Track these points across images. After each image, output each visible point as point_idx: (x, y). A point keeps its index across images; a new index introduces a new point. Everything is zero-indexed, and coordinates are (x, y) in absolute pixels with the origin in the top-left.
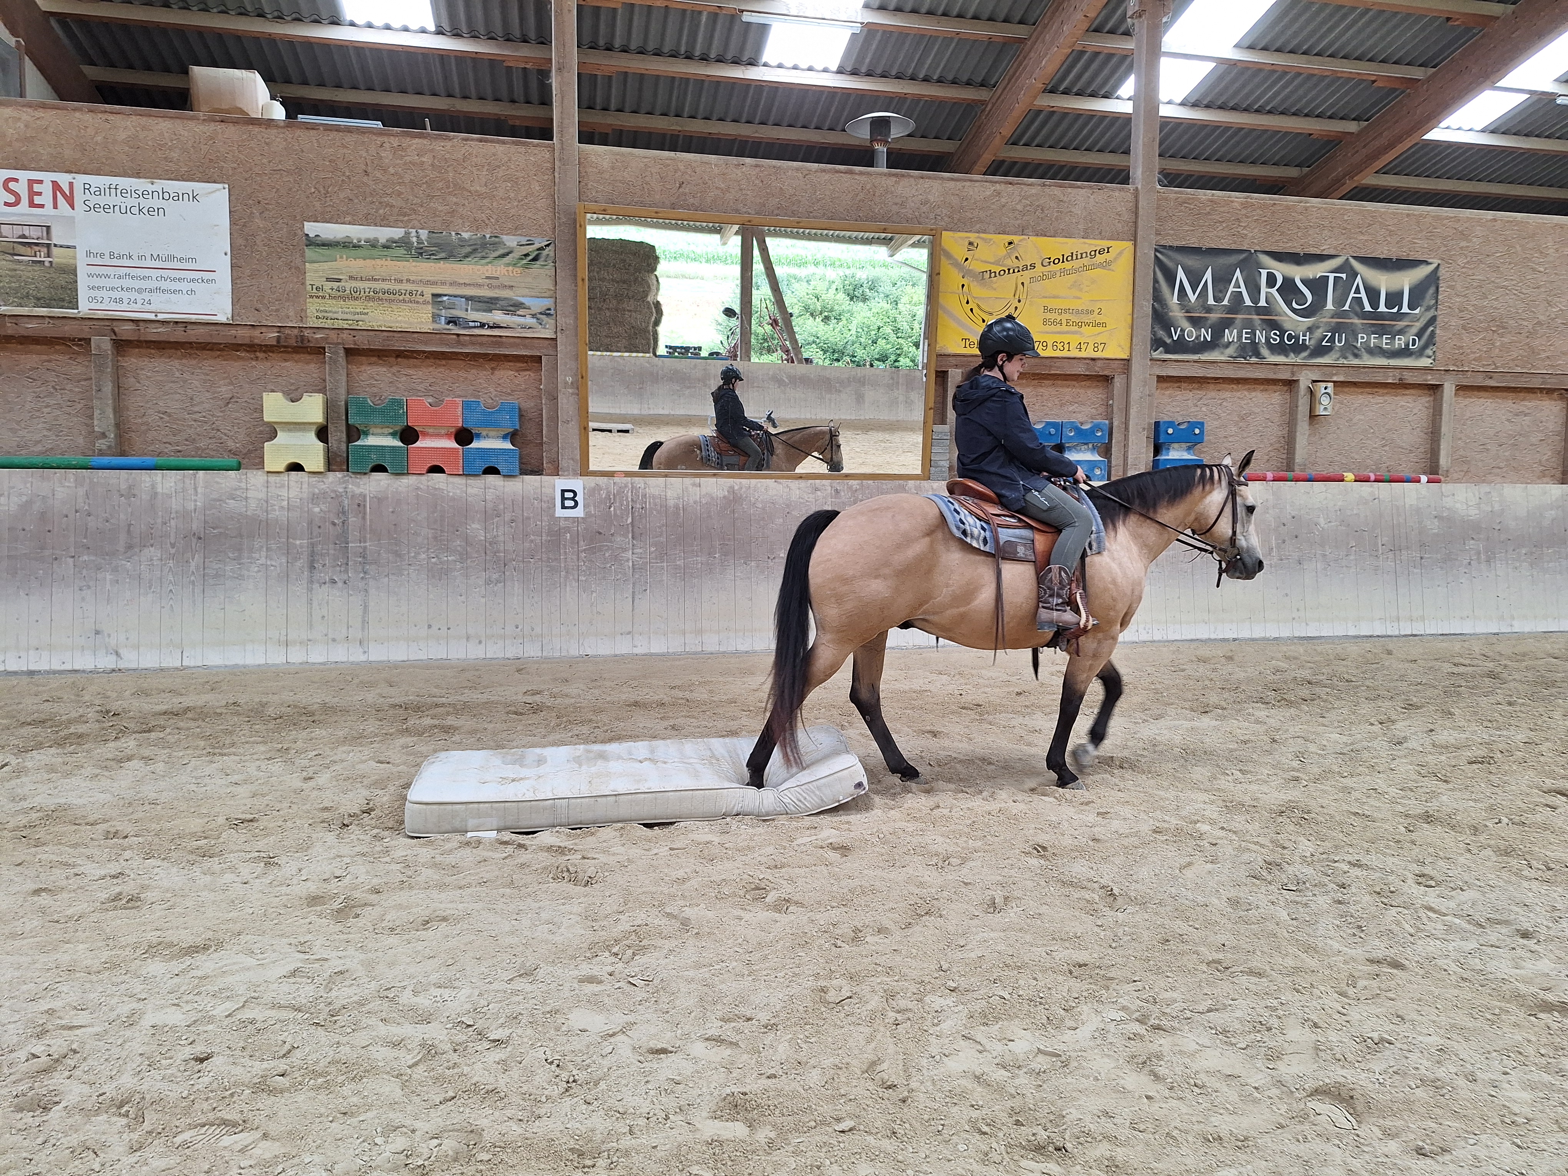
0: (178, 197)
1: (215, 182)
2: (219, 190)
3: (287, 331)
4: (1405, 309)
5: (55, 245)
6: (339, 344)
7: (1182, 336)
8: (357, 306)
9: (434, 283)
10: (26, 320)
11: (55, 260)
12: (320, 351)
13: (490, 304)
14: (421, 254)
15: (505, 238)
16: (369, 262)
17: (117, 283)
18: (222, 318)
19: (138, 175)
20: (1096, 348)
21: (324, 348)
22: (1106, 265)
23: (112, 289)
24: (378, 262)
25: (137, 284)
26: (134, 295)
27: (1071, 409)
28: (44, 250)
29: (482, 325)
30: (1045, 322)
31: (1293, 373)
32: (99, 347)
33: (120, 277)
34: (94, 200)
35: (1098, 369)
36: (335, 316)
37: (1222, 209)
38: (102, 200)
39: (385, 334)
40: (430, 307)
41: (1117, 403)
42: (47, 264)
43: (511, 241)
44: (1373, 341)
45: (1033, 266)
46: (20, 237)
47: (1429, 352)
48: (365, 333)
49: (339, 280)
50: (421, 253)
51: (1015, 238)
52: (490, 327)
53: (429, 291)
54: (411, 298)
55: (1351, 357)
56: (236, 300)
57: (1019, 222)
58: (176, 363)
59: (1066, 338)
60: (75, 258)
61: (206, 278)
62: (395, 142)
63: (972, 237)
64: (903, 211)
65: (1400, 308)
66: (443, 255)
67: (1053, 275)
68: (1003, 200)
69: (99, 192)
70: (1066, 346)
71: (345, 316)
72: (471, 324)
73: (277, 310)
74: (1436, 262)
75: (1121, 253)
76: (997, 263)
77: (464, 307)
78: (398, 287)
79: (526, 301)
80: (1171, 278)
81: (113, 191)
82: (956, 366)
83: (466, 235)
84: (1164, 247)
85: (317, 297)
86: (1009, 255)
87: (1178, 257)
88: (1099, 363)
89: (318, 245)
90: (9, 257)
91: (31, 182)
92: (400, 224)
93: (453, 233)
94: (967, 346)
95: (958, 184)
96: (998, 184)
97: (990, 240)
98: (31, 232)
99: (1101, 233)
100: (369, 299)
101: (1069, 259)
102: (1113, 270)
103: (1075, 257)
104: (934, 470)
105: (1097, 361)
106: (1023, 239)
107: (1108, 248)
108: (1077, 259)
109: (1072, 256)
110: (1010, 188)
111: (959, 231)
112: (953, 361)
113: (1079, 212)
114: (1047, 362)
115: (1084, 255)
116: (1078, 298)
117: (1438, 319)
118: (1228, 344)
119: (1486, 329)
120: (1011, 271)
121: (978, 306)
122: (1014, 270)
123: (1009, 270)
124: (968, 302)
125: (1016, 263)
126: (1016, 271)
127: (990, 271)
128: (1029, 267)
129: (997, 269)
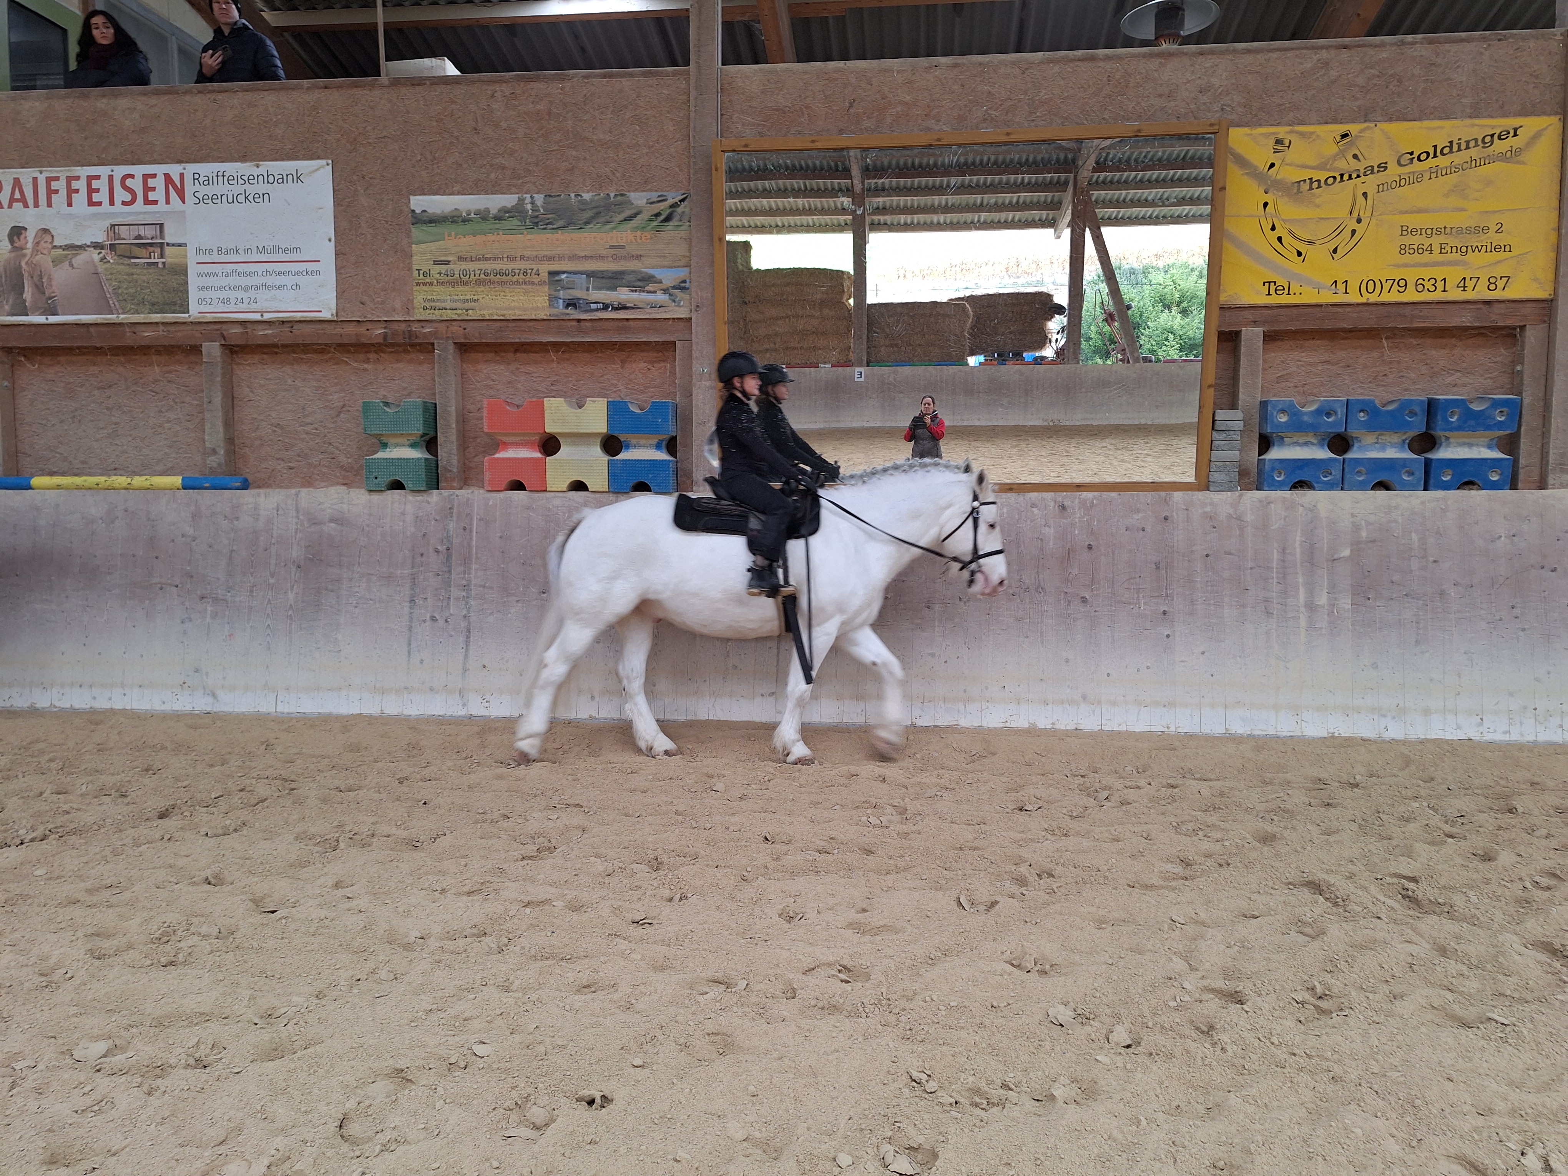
0: (283, 179)
1: (319, 158)
2: (323, 167)
3: (395, 326)
5: (168, 244)
6: (448, 338)
8: (465, 293)
9: (551, 259)
10: (142, 328)
11: (168, 260)
12: (427, 348)
13: (614, 280)
14: (536, 224)
15: (632, 196)
16: (480, 239)
17: (224, 281)
18: (327, 315)
19: (243, 159)
20: (1492, 284)
21: (433, 344)
22: (1511, 157)
23: (220, 288)
24: (491, 237)
25: (244, 281)
26: (240, 294)
27: (1449, 380)
28: (158, 250)
29: (606, 307)
30: (1403, 250)
32: (209, 354)
33: (227, 275)
34: (203, 190)
35: (1497, 318)
36: (443, 305)
38: (210, 190)
39: (498, 324)
40: (546, 288)
41: (1530, 369)
42: (160, 265)
43: (639, 199)
45: (1383, 167)
46: (136, 238)
48: (476, 324)
49: (447, 262)
50: (536, 222)
51: (1353, 128)
52: (615, 309)
53: (545, 268)
54: (525, 279)
56: (341, 293)
57: (1360, 103)
58: (288, 369)
59: (1439, 273)
60: (185, 256)
61: (310, 269)
62: (506, 89)
63: (1282, 131)
64: (1172, 104)
66: (561, 223)
67: (1417, 178)
68: (1333, 73)
69: (208, 181)
70: (1440, 285)
71: (454, 305)
72: (593, 306)
73: (383, 303)
75: (1537, 136)
76: (1321, 167)
77: (585, 285)
78: (510, 266)
79: (657, 273)
81: (220, 178)
82: (1255, 323)
83: (587, 196)
85: (425, 284)
86: (1342, 153)
88: (1497, 308)
89: (425, 222)
90: (126, 261)
91: (146, 177)
92: (514, 189)
93: (573, 195)
94: (1272, 292)
95: (1259, 56)
96: (1324, 51)
97: (1312, 133)
98: (148, 232)
99: (1502, 107)
100: (479, 282)
101: (1446, 150)
102: (1523, 163)
103: (1455, 148)
104: (1216, 476)
105: (1497, 305)
106: (1368, 128)
107: (1515, 130)
108: (1459, 150)
109: (1451, 147)
110: (1345, 54)
111: (1260, 125)
112: (1249, 315)
113: (1464, 79)
114: (1408, 310)
115: (1472, 144)
116: (1463, 210)
120: (1346, 177)
121: (1291, 233)
122: (1350, 176)
123: (1342, 175)
124: (1273, 228)
125: (1354, 164)
126: (1354, 176)
127: (1311, 179)
128: (1376, 169)
129: (1322, 176)
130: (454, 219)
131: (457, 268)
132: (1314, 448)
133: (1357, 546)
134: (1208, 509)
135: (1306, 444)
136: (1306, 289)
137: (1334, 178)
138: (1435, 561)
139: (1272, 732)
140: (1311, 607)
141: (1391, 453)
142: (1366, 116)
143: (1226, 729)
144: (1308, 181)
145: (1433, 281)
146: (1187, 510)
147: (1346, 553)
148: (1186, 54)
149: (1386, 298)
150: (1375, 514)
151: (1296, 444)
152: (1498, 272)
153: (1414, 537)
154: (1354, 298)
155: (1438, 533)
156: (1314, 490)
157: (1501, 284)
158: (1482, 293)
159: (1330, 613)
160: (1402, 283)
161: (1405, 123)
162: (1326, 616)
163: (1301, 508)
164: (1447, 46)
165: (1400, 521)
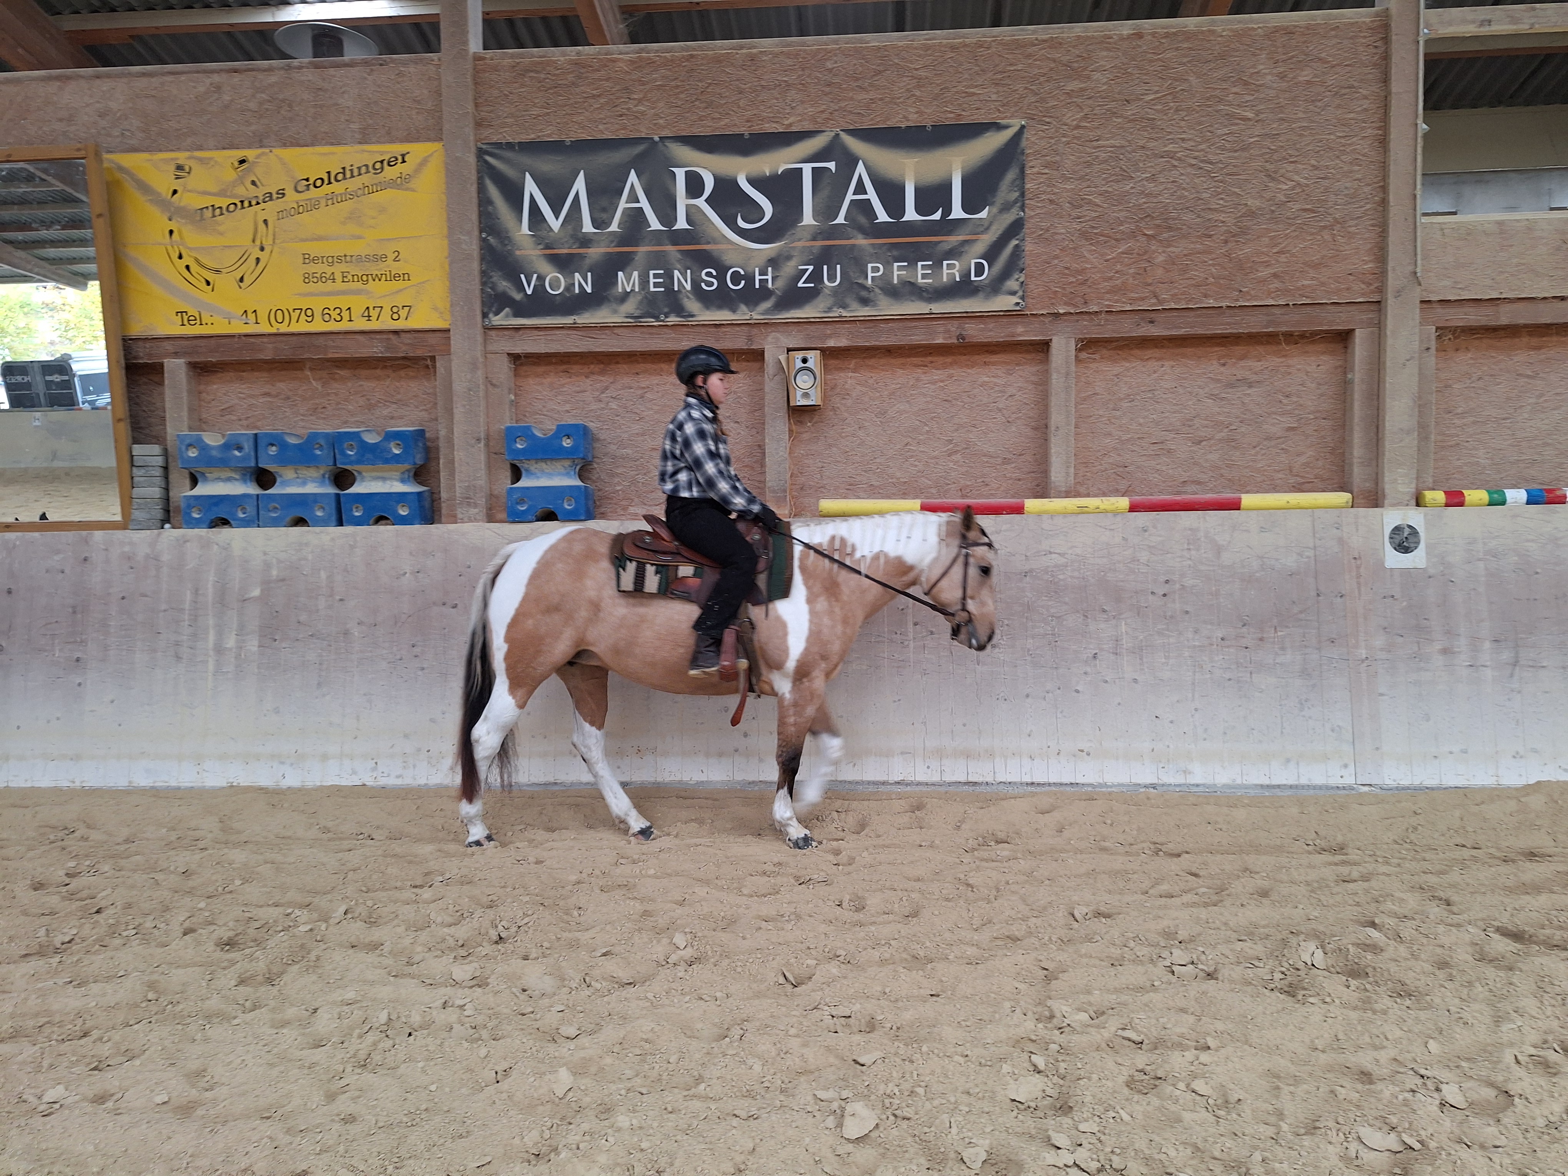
4: (957, 212)
7: (540, 288)
20: (395, 314)
22: (402, 183)
30: (306, 279)
31: (750, 339)
35: (403, 348)
37: (597, 75)
44: (898, 272)
45: (282, 194)
47: (1012, 284)
51: (250, 154)
55: (854, 305)
57: (253, 128)
59: (343, 302)
63: (182, 157)
64: (73, 128)
65: (948, 210)
67: (314, 205)
68: (227, 98)
70: (345, 314)
74: (1016, 123)
75: (424, 162)
80: (514, 195)
82: (176, 355)
84: (499, 145)
86: (241, 180)
87: (525, 159)
88: (404, 338)
94: (186, 322)
95: (153, 80)
96: (216, 75)
97: (211, 159)
99: (389, 133)
101: (340, 177)
102: (413, 190)
103: (348, 174)
104: (137, 515)
105: (403, 335)
106: (263, 154)
107: (403, 156)
108: (352, 176)
109: (344, 173)
110: (236, 78)
111: (160, 151)
112: (168, 346)
113: (350, 103)
114: (321, 341)
115: (363, 170)
116: (360, 237)
117: (1027, 225)
118: (625, 296)
119: (1133, 235)
120: (246, 204)
121: (197, 261)
122: (250, 202)
123: (242, 202)
124: (180, 257)
125: (252, 191)
126: (254, 203)
127: (213, 206)
128: (275, 196)
129: (223, 202)
132: (237, 483)
133: (267, 585)
134: (127, 549)
135: (229, 479)
136: (216, 319)
137: (235, 204)
138: (341, 600)
139: (173, 783)
140: (219, 650)
141: (311, 488)
142: (261, 141)
143: (130, 782)
144: (211, 208)
145: (338, 311)
146: (106, 550)
147: (256, 592)
148: (82, 77)
149: (295, 328)
150: (285, 551)
151: (219, 479)
152: (400, 301)
153: (323, 575)
154: (264, 328)
155: (346, 570)
156: (231, 526)
157: (403, 313)
158: (385, 323)
159: (238, 657)
160: (309, 313)
161: (298, 148)
162: (233, 660)
163: (216, 547)
164: (332, 71)
165: (310, 557)
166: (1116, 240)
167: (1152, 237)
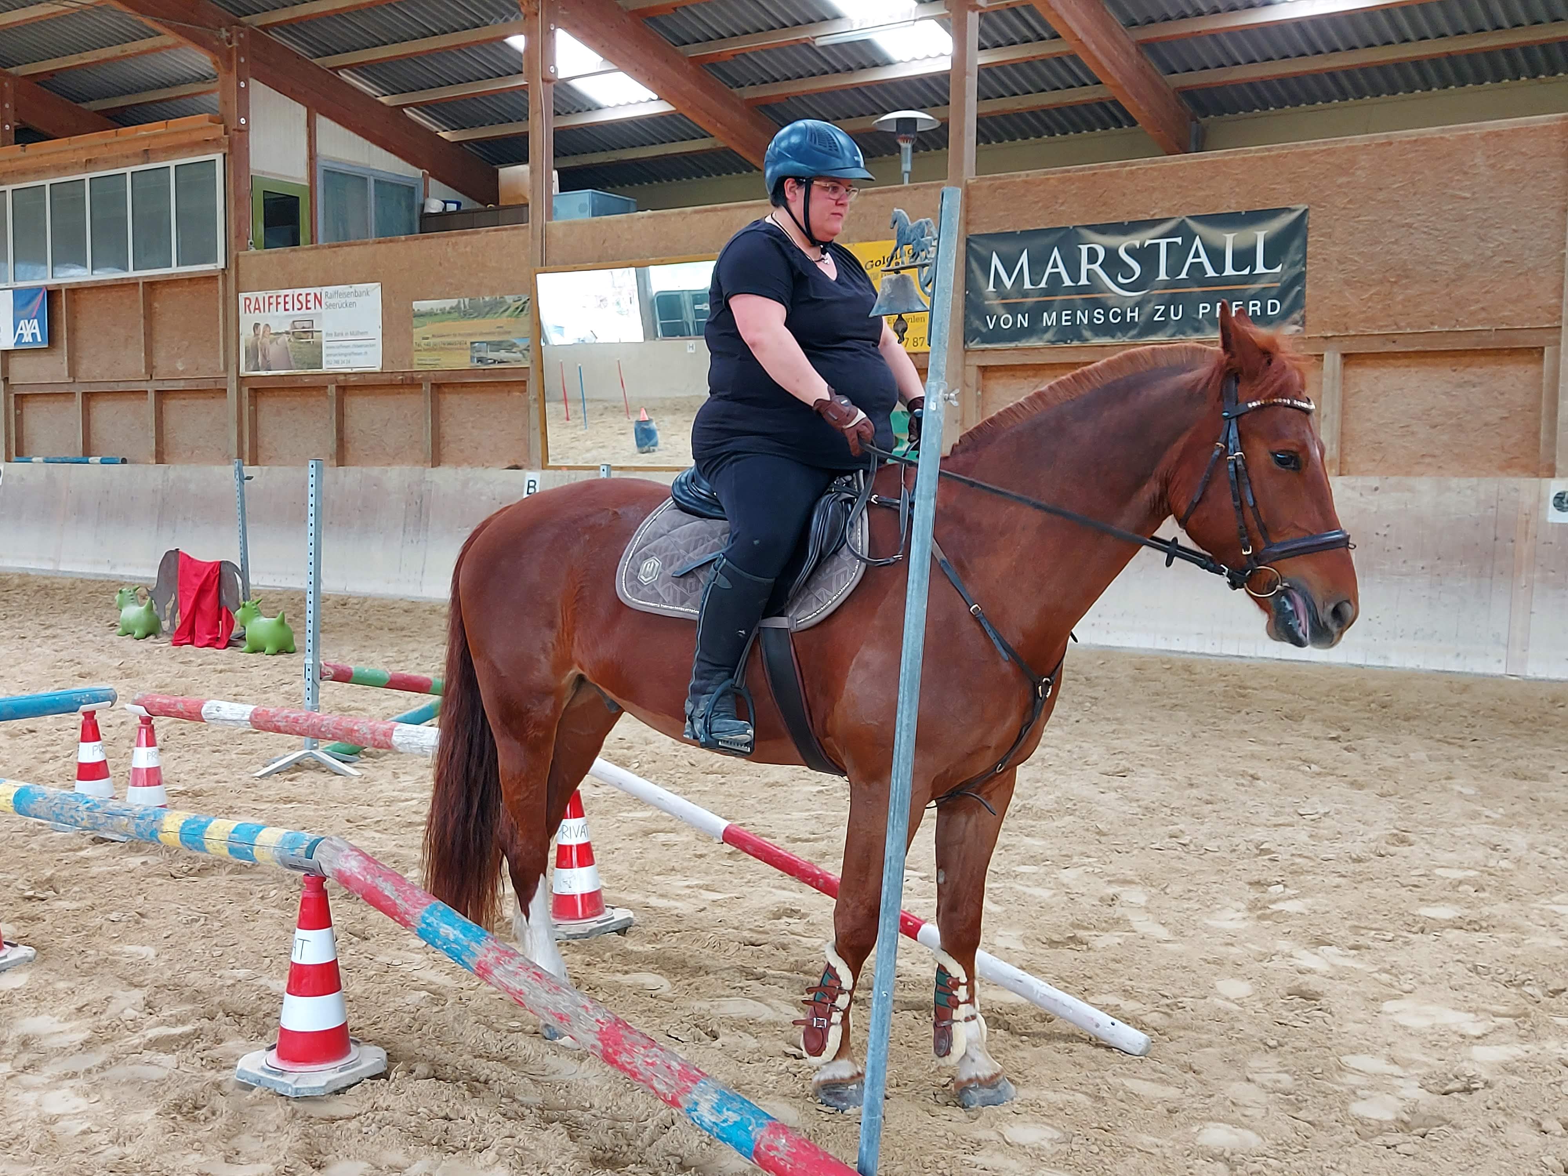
0: (361, 294)
1: (375, 282)
2: (376, 286)
3: (406, 374)
4: (1260, 269)
5: (315, 331)
6: (428, 380)
7: (997, 325)
8: (436, 355)
9: (470, 335)
11: (315, 340)
13: (497, 346)
15: (506, 298)
16: (442, 324)
17: (338, 352)
19: (344, 284)
20: (915, 343)
21: (420, 383)
23: (334, 356)
24: (447, 323)
25: (345, 351)
26: (344, 358)
28: (311, 334)
29: (495, 362)
32: (331, 390)
33: (338, 348)
34: (328, 301)
36: (426, 362)
38: (331, 300)
39: (449, 372)
40: (469, 352)
42: (312, 343)
43: (509, 299)
46: (303, 328)
47: (1296, 316)
48: (440, 373)
49: (428, 338)
50: (465, 315)
52: (498, 362)
53: (467, 341)
54: (460, 347)
55: (1190, 332)
56: (384, 358)
58: (366, 398)
60: (322, 337)
61: (372, 344)
65: (1253, 268)
66: (476, 314)
69: (330, 296)
71: (431, 362)
72: (490, 361)
73: (402, 362)
74: (1302, 207)
77: (486, 350)
78: (454, 339)
79: (517, 342)
80: (986, 266)
81: (336, 294)
83: (487, 299)
84: (978, 236)
85: (418, 351)
87: (992, 244)
89: (419, 315)
90: (299, 340)
91: (306, 295)
92: (456, 297)
93: (481, 299)
98: (306, 324)
100: (442, 349)
105: (919, 355)
117: (1307, 276)
118: (1048, 328)
119: (1381, 282)
130: (430, 314)
131: (432, 341)
142: (849, 239)
152: (918, 333)
157: (920, 340)
161: (868, 243)
166: (1370, 285)
167: (1395, 282)
